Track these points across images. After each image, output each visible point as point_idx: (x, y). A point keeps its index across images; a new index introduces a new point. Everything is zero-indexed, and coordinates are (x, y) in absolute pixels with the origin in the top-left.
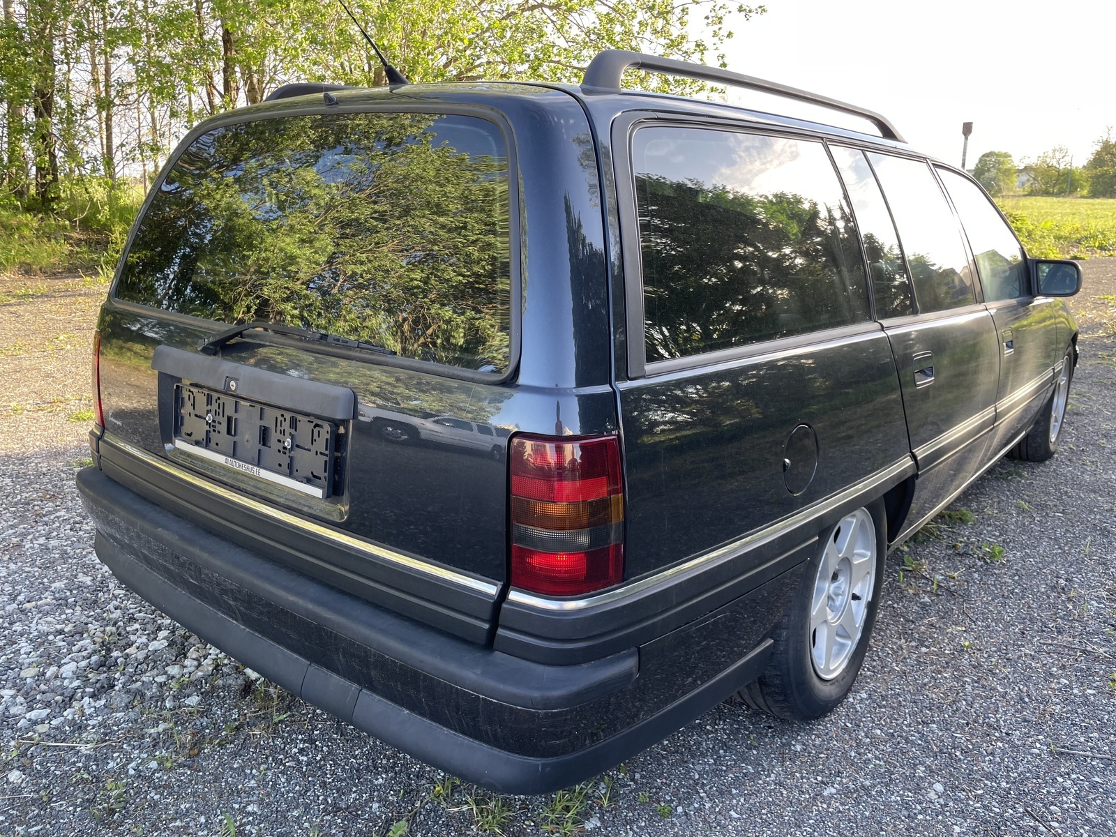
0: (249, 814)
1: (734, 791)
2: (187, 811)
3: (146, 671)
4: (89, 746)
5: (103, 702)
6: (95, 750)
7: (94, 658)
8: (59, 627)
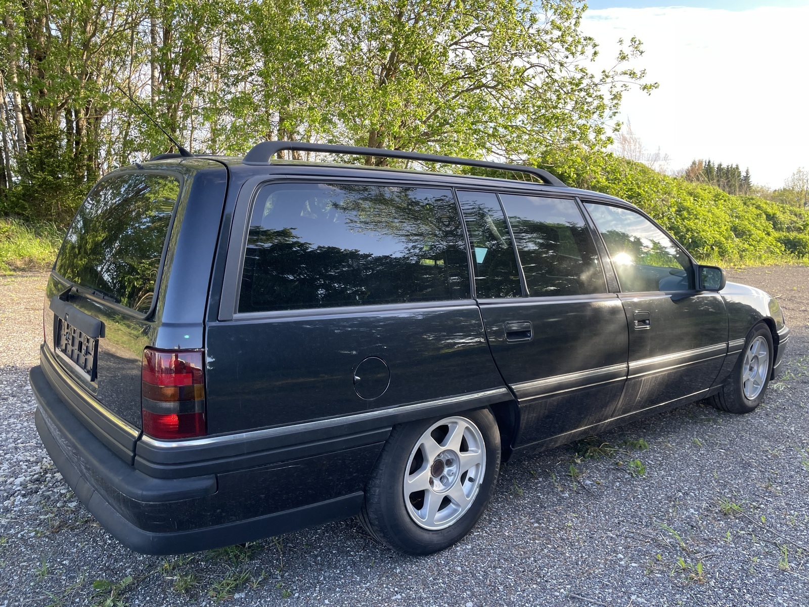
0: (63, 565)
1: (338, 589)
2: (34, 558)
3: (59, 486)
4: (6, 520)
5: (26, 499)
6: (8, 522)
7: (35, 476)
8: (29, 458)
